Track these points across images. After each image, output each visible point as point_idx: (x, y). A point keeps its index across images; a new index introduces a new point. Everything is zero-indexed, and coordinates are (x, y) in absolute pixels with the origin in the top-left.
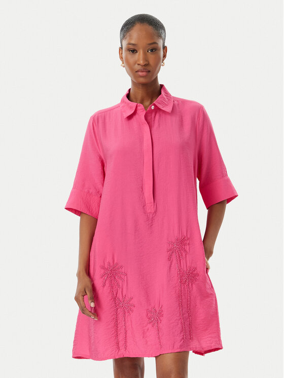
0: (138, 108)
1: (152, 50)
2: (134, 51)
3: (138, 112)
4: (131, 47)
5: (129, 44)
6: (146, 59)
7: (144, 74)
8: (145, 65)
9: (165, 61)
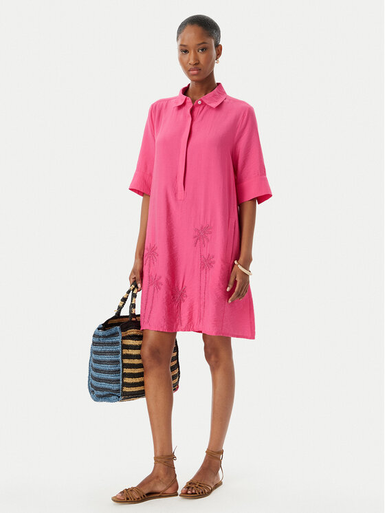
0: (188, 101)
1: (202, 50)
2: (186, 51)
3: (187, 104)
4: (184, 48)
5: (181, 45)
6: (196, 59)
7: (195, 72)
8: (196, 64)
9: (219, 59)
